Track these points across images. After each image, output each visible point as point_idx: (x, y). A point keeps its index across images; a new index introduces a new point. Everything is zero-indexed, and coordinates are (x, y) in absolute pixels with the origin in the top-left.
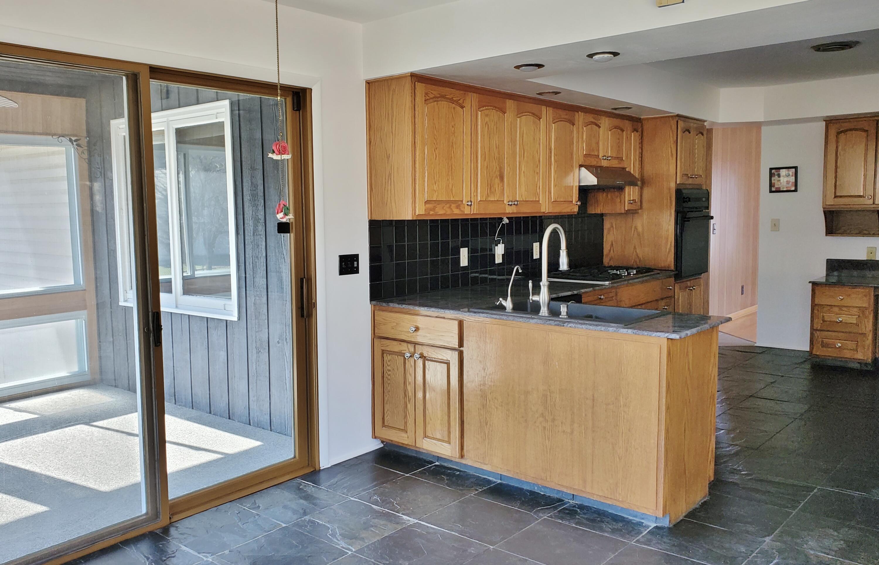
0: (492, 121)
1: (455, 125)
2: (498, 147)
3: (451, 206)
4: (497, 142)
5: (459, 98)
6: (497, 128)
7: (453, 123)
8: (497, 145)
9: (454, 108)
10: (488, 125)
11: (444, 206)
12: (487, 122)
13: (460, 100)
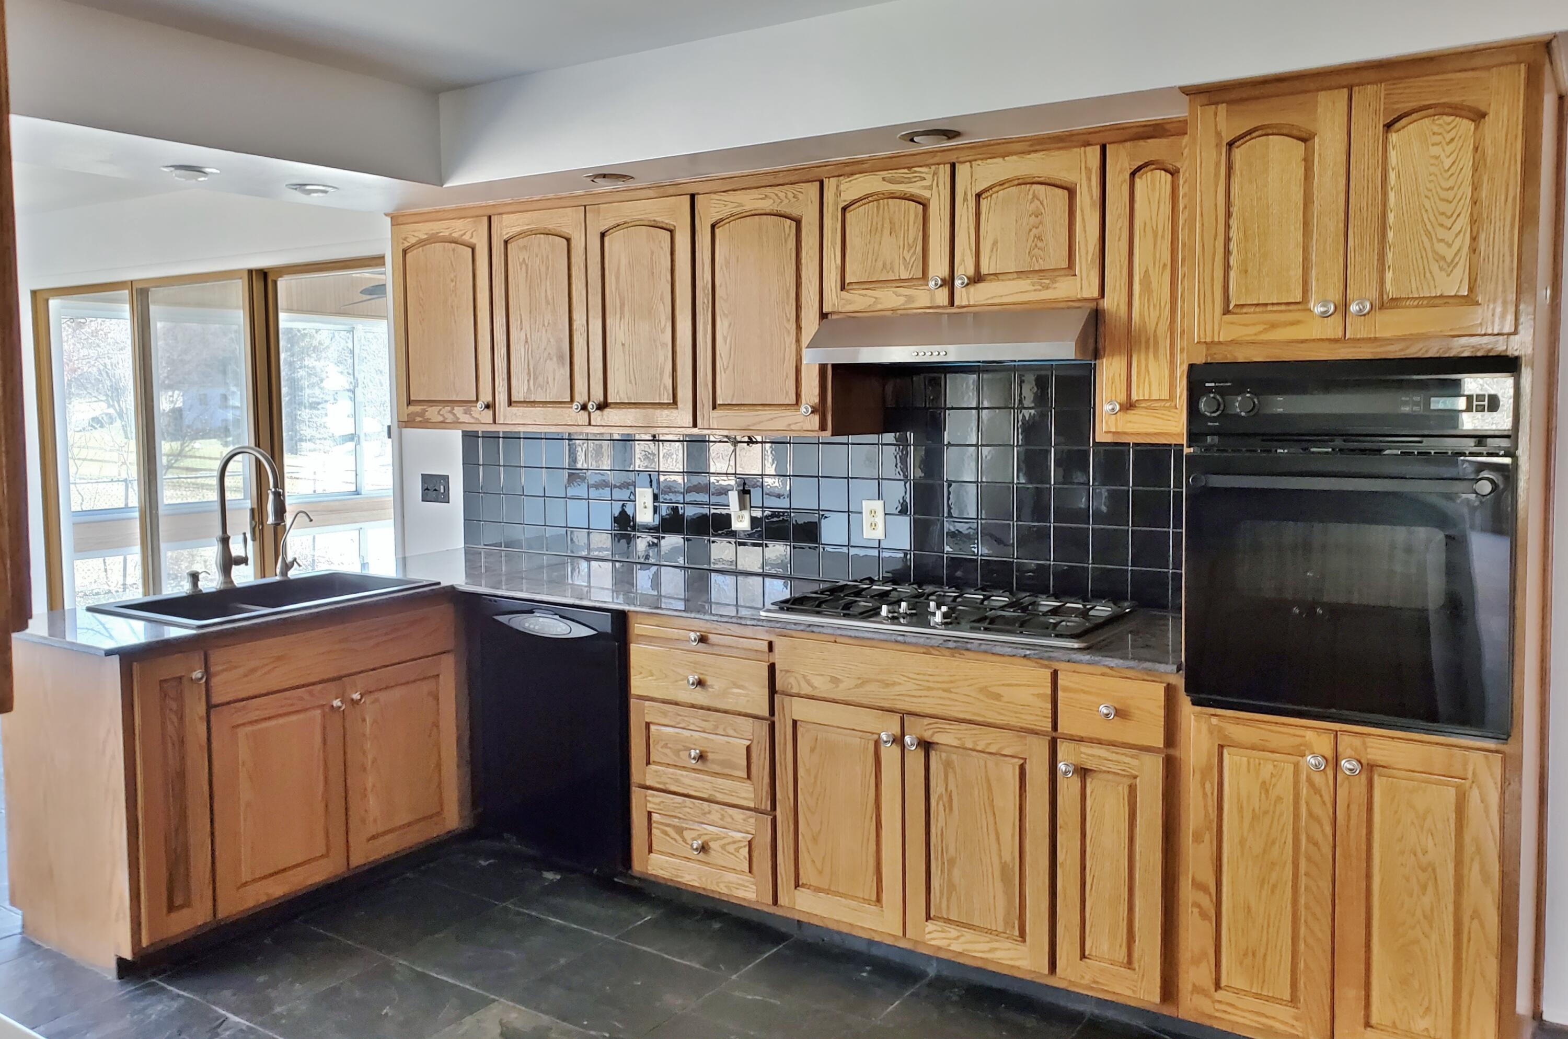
0: (537, 256)
1: (456, 276)
2: (551, 301)
3: (453, 409)
4: (549, 292)
5: (463, 232)
6: (547, 268)
7: (452, 276)
8: (550, 297)
9: (454, 250)
10: (527, 265)
11: (440, 410)
12: (524, 259)
13: (464, 234)
